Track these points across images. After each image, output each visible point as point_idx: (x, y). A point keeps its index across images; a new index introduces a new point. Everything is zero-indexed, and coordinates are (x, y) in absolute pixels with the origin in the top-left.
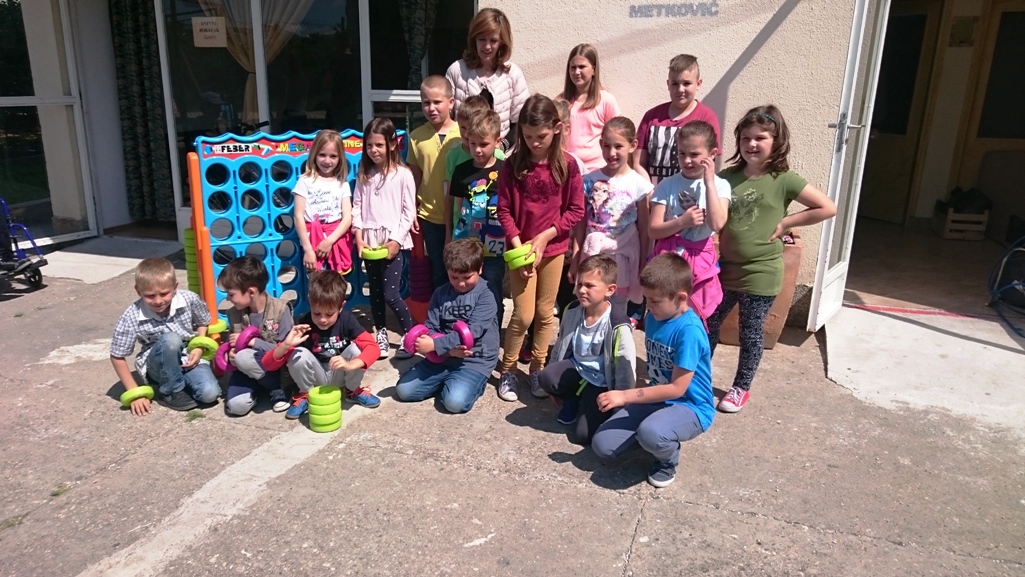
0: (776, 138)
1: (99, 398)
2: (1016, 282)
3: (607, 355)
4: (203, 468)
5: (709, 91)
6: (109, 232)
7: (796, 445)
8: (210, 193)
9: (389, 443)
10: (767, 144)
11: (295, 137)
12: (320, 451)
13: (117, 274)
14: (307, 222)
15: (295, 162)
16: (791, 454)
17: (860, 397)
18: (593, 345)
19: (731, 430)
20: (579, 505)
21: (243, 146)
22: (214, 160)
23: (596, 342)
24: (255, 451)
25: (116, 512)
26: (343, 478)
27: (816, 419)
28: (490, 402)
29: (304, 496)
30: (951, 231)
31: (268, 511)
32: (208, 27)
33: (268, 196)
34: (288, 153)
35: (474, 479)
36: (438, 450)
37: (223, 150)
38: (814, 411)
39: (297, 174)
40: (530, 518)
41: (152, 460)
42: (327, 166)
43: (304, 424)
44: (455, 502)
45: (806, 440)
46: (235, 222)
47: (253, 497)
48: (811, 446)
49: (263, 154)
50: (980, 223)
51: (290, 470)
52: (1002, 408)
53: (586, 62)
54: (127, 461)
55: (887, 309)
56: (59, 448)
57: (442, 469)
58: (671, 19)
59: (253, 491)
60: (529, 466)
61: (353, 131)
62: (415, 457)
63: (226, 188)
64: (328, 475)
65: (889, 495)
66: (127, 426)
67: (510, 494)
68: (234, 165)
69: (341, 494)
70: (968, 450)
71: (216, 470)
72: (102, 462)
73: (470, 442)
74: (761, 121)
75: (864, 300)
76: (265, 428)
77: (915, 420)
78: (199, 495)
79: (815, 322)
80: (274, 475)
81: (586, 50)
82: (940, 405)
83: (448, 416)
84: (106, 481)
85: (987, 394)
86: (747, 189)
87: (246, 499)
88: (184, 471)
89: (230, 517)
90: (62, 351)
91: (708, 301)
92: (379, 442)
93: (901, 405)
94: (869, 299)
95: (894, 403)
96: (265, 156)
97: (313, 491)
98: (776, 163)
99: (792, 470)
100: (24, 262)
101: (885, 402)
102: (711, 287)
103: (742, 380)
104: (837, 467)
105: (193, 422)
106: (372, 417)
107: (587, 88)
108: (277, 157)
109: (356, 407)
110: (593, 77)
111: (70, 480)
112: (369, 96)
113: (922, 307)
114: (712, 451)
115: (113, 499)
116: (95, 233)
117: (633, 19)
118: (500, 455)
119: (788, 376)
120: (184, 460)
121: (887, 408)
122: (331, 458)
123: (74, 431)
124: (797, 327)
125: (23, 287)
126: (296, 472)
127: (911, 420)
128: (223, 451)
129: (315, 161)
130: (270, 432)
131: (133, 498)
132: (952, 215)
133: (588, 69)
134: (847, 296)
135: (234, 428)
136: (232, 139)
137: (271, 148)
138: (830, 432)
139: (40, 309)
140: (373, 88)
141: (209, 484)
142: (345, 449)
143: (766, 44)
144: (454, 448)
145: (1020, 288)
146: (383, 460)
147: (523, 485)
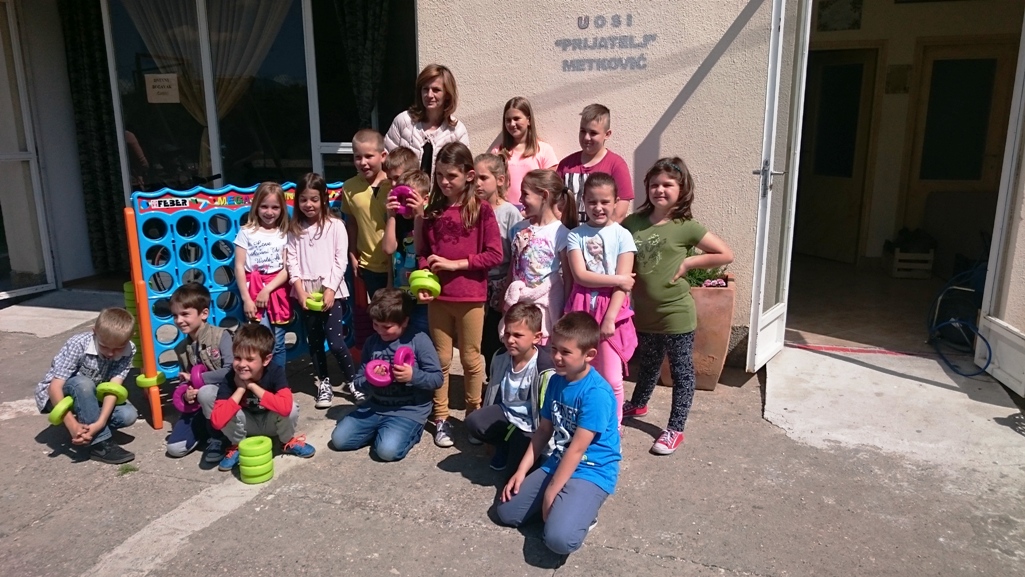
0: (682, 186)
1: (33, 453)
2: (953, 319)
3: (533, 400)
4: (127, 523)
5: (642, 140)
6: (68, 285)
7: (724, 487)
8: (148, 248)
9: (318, 493)
10: (674, 191)
11: (232, 190)
12: (248, 503)
13: (71, 328)
14: (247, 273)
15: (235, 214)
16: (718, 495)
17: (793, 437)
18: (520, 390)
19: (661, 472)
20: (500, 552)
21: (180, 200)
22: (152, 214)
23: (523, 387)
24: (183, 504)
25: (32, 570)
26: (267, 529)
27: (748, 459)
28: (426, 450)
29: (226, 550)
30: (899, 270)
31: (186, 565)
32: (161, 84)
33: (207, 249)
34: (226, 206)
35: (399, 528)
36: (367, 499)
37: (160, 204)
38: (746, 452)
40: (448, 566)
41: (77, 515)
42: (269, 217)
43: (235, 476)
44: (376, 552)
45: (735, 482)
46: (174, 275)
47: (173, 551)
48: (739, 487)
49: (200, 207)
50: (926, 262)
51: (214, 523)
52: (931, 446)
53: (519, 114)
54: (51, 517)
55: (828, 349)
57: (368, 519)
58: (602, 73)
59: (175, 544)
60: (455, 513)
62: (343, 507)
63: (163, 242)
64: (253, 527)
65: (809, 535)
66: (57, 481)
67: (432, 542)
68: (171, 219)
69: (263, 546)
70: (894, 489)
71: (140, 525)
72: (26, 518)
73: (400, 490)
74: (667, 169)
75: (807, 340)
76: (196, 481)
77: (845, 459)
78: (119, 550)
79: (754, 363)
80: (197, 529)
81: (519, 104)
82: (871, 443)
83: (382, 464)
84: (27, 538)
85: (918, 431)
86: (651, 234)
87: (166, 553)
88: (108, 526)
89: (146, 573)
90: (4, 406)
91: (626, 343)
92: (308, 493)
93: (833, 444)
94: (811, 339)
95: (826, 443)
96: (203, 210)
97: (235, 544)
98: (682, 209)
99: (717, 512)
101: (817, 441)
102: (627, 329)
103: (677, 419)
104: (761, 508)
105: (125, 476)
106: (305, 467)
107: (524, 138)
108: (216, 210)
110: (529, 128)
112: (319, 148)
113: (863, 346)
114: (639, 494)
115: (30, 557)
116: (53, 287)
117: (566, 73)
118: (428, 502)
119: (725, 417)
120: (110, 516)
121: (819, 447)
122: (258, 509)
124: (736, 368)
126: (221, 525)
127: (841, 459)
128: (150, 504)
129: (257, 212)
130: (201, 485)
131: (52, 555)
132: (898, 255)
133: (524, 121)
134: (788, 335)
135: (165, 481)
136: (168, 194)
137: (208, 202)
138: (759, 473)
140: (323, 140)
141: (130, 540)
142: (273, 500)
143: (693, 95)
144: (383, 497)
145: (957, 325)
146: (310, 511)
147: (447, 533)
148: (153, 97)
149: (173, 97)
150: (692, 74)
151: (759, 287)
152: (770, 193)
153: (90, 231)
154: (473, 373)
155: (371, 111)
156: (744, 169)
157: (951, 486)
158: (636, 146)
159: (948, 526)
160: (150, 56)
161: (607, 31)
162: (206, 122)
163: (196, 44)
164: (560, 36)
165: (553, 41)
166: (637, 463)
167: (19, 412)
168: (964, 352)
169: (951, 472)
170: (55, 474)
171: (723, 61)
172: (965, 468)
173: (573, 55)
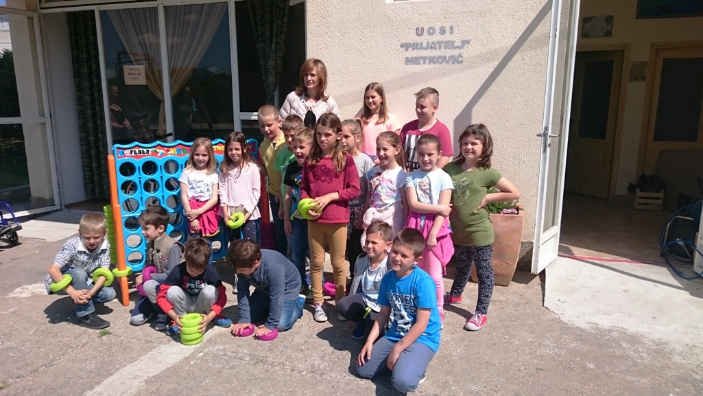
0: (484, 144)
1: (42, 321)
2: (678, 239)
4: (104, 370)
5: (460, 112)
6: (69, 206)
7: (516, 354)
8: (122, 182)
9: (234, 352)
10: (479, 148)
11: (180, 144)
12: (185, 358)
14: (189, 200)
15: (181, 160)
16: (512, 360)
17: (564, 319)
18: (375, 282)
19: (471, 343)
21: (145, 150)
22: (125, 160)
23: (377, 280)
24: (142, 358)
26: (198, 377)
27: (532, 335)
28: (308, 324)
29: (170, 390)
30: (639, 204)
32: (134, 72)
33: (162, 184)
34: (176, 155)
35: (288, 378)
36: (267, 357)
37: (131, 153)
38: (531, 330)
39: (182, 168)
41: (70, 364)
42: (200, 162)
45: (523, 351)
46: (139, 201)
47: (134, 390)
48: (526, 355)
49: (159, 155)
50: (658, 198)
51: (162, 371)
52: (663, 328)
53: (375, 94)
54: (53, 365)
56: (9, 356)
57: (267, 371)
58: (432, 66)
59: (136, 385)
60: (327, 369)
61: (220, 140)
62: (250, 362)
63: (133, 178)
64: (188, 375)
65: (577, 390)
66: (57, 340)
67: (311, 389)
68: (138, 163)
69: (195, 388)
70: (637, 358)
71: (112, 372)
72: (36, 365)
73: (290, 352)
74: (474, 133)
75: (574, 252)
76: (151, 342)
77: (602, 337)
78: (98, 389)
79: (537, 267)
80: (151, 375)
81: (376, 87)
82: (620, 326)
84: (36, 379)
85: (654, 318)
86: (463, 177)
87: (130, 391)
88: (91, 372)
90: (24, 288)
91: (445, 252)
92: (227, 352)
93: (593, 326)
94: (577, 251)
95: (588, 324)
96: (160, 157)
97: (176, 386)
98: (484, 161)
99: (511, 372)
100: (5, 228)
101: (581, 323)
102: (446, 242)
103: (482, 306)
104: (542, 370)
105: (103, 337)
106: (225, 334)
107: (378, 111)
108: (169, 157)
109: (216, 327)
110: (381, 103)
111: (12, 378)
112: (238, 116)
113: (614, 257)
114: (456, 358)
115: (38, 392)
116: (59, 208)
117: (408, 66)
118: (309, 360)
119: (516, 305)
120: (92, 365)
121: (583, 327)
122: (192, 363)
123: (21, 344)
124: (524, 271)
125: (6, 244)
126: (167, 373)
127: (599, 336)
128: (119, 358)
129: (193, 159)
130: (154, 345)
131: (52, 391)
132: (639, 193)
133: (378, 99)
134: (561, 249)
135: (130, 342)
136: (137, 146)
137: (164, 152)
138: (540, 345)
139: (14, 259)
140: (242, 111)
141: (105, 382)
142: (203, 356)
143: (495, 81)
144: (278, 356)
145: (681, 243)
146: (228, 365)
147: (322, 382)
148: (129, 81)
149: (142, 81)
150: (495, 67)
151: (540, 214)
152: (548, 149)
153: (84, 171)
154: (340, 272)
155: (274, 91)
156: (530, 133)
157: (678, 357)
158: (455, 116)
159: (676, 386)
160: (127, 53)
161: (436, 37)
162: (163, 98)
163: (158, 46)
164: (404, 41)
165: (399, 44)
166: (454, 336)
167: (34, 293)
168: (686, 262)
169: (677, 347)
170: (56, 335)
171: (516, 58)
172: (687, 345)
173: (412, 53)
